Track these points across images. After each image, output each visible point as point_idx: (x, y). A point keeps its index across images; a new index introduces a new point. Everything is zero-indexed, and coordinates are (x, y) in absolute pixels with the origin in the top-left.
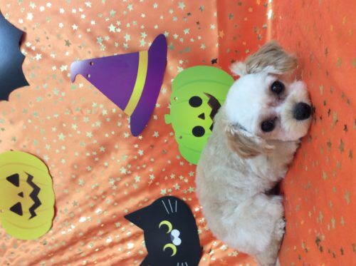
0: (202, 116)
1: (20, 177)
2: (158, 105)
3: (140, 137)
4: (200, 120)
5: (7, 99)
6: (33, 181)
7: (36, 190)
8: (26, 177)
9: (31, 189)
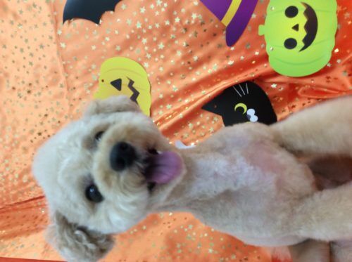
0: (296, 28)
1: (123, 82)
2: (254, 16)
3: (232, 48)
4: (294, 31)
5: (113, 10)
6: (134, 86)
7: (136, 95)
8: (128, 82)
9: (131, 93)
